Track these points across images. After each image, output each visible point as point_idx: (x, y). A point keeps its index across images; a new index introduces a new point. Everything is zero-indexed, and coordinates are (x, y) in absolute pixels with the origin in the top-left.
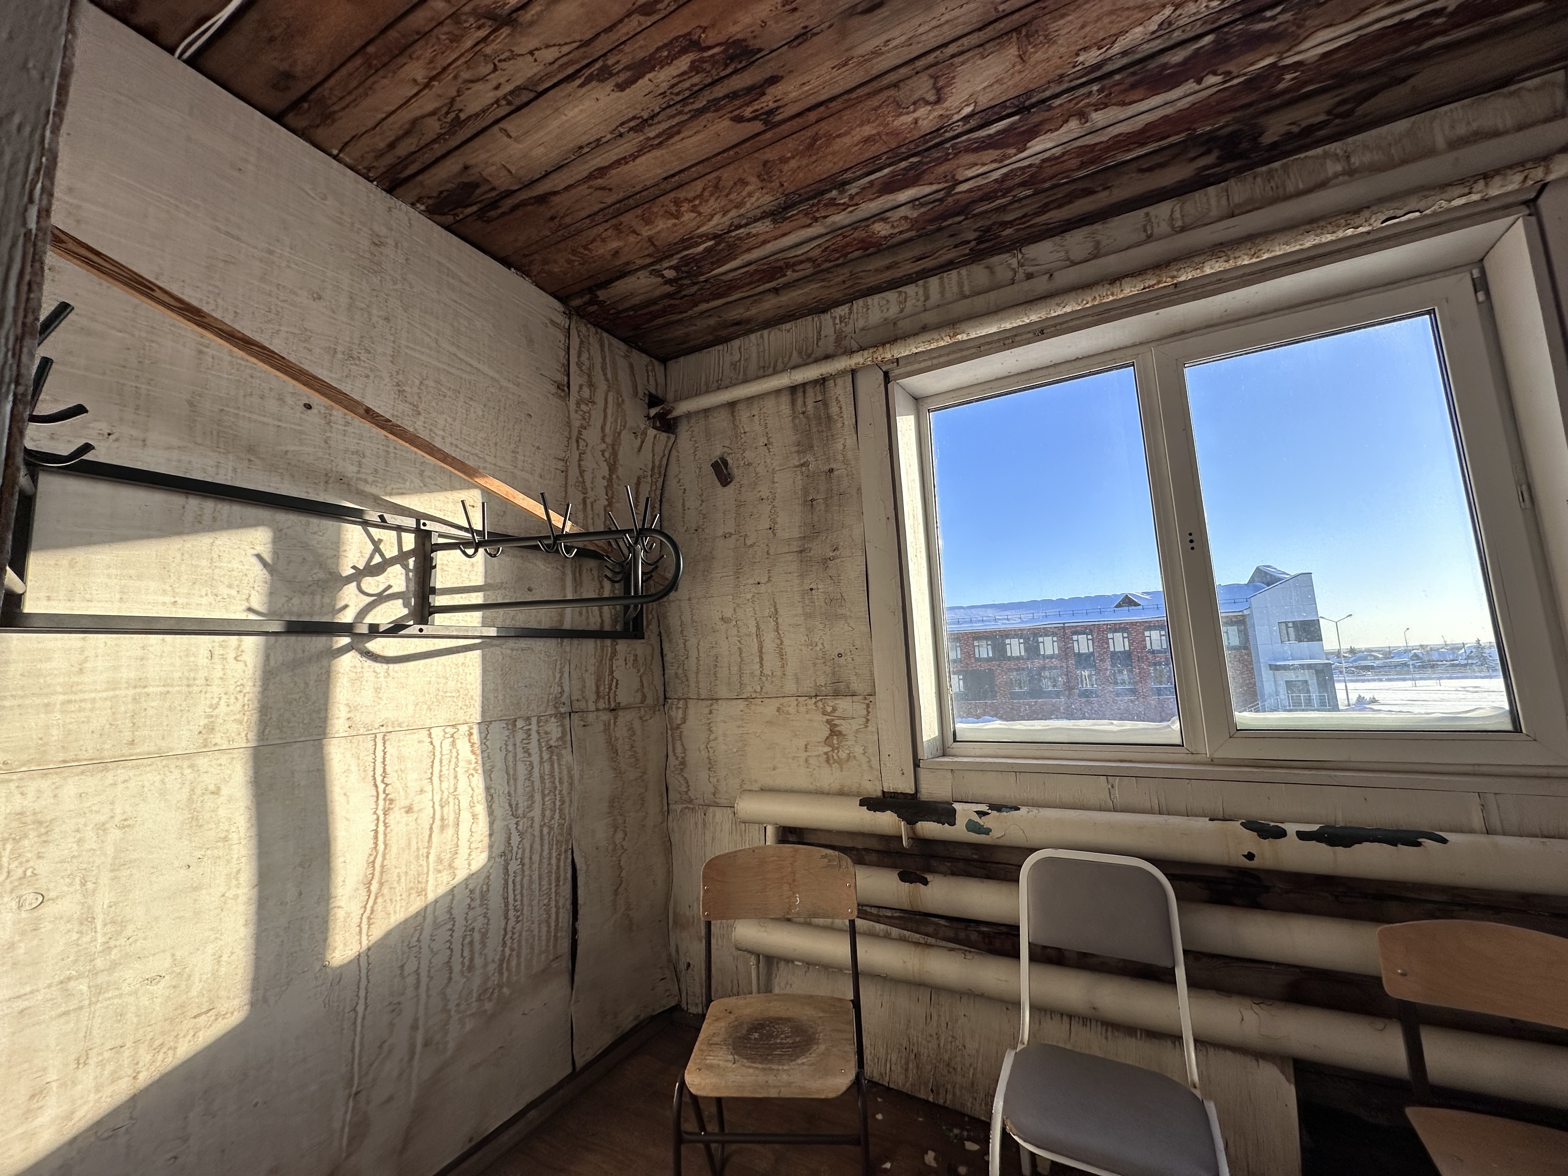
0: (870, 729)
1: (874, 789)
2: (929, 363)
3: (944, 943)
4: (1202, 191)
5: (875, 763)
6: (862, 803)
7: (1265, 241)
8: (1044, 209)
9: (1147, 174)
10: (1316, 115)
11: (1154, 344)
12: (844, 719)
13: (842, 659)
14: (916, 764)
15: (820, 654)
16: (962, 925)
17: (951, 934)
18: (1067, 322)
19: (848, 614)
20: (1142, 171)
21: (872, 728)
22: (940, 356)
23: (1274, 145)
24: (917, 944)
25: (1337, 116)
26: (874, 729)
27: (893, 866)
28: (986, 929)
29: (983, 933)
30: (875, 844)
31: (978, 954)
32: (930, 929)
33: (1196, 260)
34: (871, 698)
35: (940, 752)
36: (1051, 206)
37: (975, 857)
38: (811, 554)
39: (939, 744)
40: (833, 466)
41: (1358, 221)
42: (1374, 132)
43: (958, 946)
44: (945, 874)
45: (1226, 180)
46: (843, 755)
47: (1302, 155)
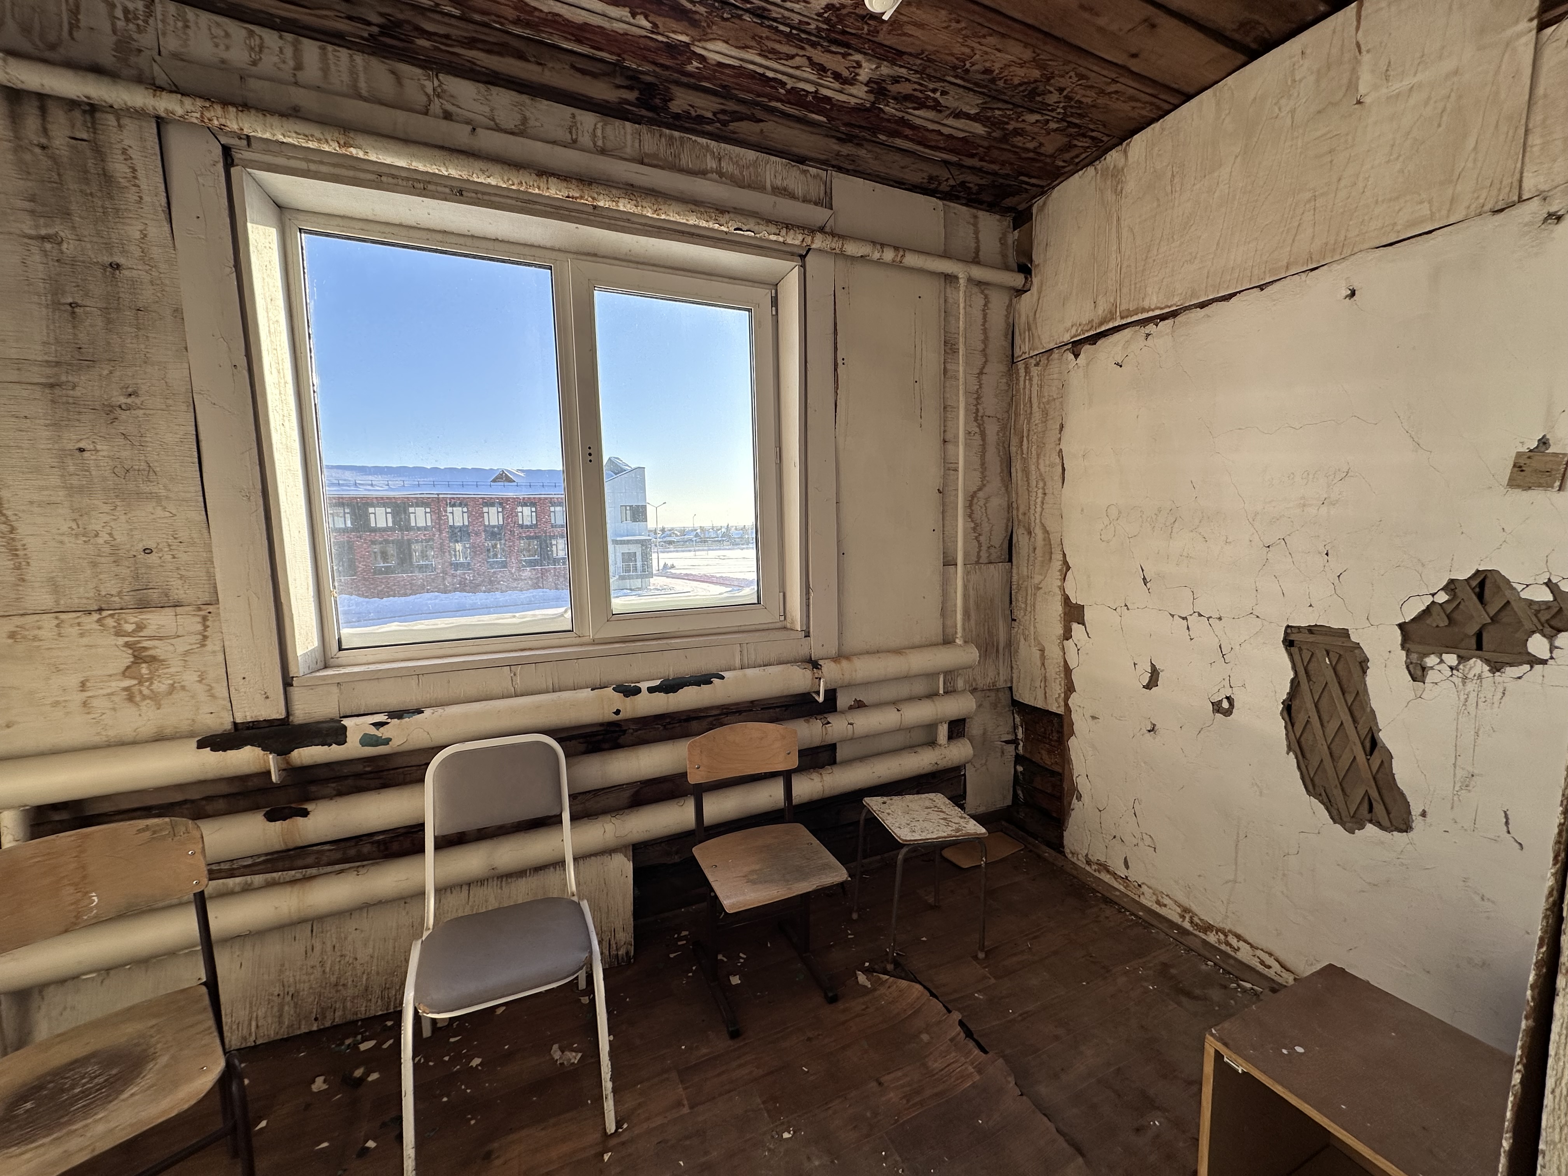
0: (210, 647)
1: (221, 722)
2: (303, 165)
3: (329, 869)
4: (621, 122)
5: (221, 690)
6: (201, 745)
7: (665, 203)
8: (471, 43)
9: (578, 75)
10: (707, 110)
11: (571, 256)
12: (160, 638)
13: (153, 558)
14: (287, 682)
15: (107, 549)
16: (352, 843)
17: (338, 855)
18: (489, 194)
19: (163, 493)
20: (573, 67)
21: (213, 645)
22: (321, 163)
23: (677, 116)
24: (293, 882)
25: (719, 121)
26: (218, 648)
27: (253, 808)
28: (381, 837)
29: (378, 842)
30: (224, 789)
31: (372, 864)
32: (310, 860)
33: (614, 191)
34: (211, 608)
35: (321, 665)
36: (479, 45)
37: (368, 769)
38: (78, 392)
39: (319, 655)
40: (121, 260)
41: (722, 221)
42: (737, 149)
43: (347, 866)
44: (331, 797)
45: (639, 124)
46: (161, 686)
47: (694, 138)
